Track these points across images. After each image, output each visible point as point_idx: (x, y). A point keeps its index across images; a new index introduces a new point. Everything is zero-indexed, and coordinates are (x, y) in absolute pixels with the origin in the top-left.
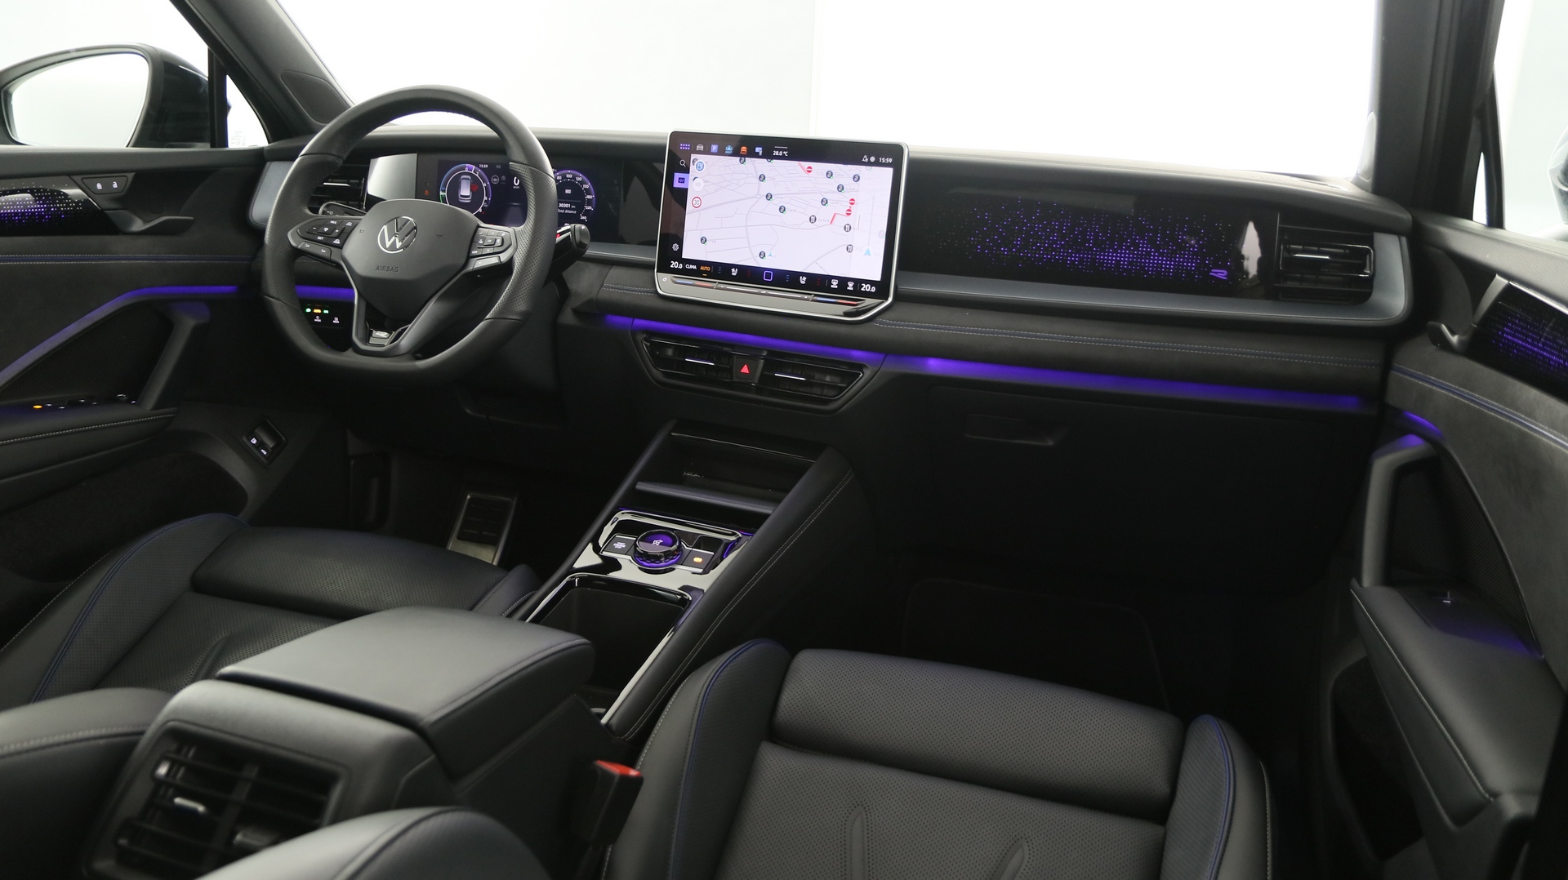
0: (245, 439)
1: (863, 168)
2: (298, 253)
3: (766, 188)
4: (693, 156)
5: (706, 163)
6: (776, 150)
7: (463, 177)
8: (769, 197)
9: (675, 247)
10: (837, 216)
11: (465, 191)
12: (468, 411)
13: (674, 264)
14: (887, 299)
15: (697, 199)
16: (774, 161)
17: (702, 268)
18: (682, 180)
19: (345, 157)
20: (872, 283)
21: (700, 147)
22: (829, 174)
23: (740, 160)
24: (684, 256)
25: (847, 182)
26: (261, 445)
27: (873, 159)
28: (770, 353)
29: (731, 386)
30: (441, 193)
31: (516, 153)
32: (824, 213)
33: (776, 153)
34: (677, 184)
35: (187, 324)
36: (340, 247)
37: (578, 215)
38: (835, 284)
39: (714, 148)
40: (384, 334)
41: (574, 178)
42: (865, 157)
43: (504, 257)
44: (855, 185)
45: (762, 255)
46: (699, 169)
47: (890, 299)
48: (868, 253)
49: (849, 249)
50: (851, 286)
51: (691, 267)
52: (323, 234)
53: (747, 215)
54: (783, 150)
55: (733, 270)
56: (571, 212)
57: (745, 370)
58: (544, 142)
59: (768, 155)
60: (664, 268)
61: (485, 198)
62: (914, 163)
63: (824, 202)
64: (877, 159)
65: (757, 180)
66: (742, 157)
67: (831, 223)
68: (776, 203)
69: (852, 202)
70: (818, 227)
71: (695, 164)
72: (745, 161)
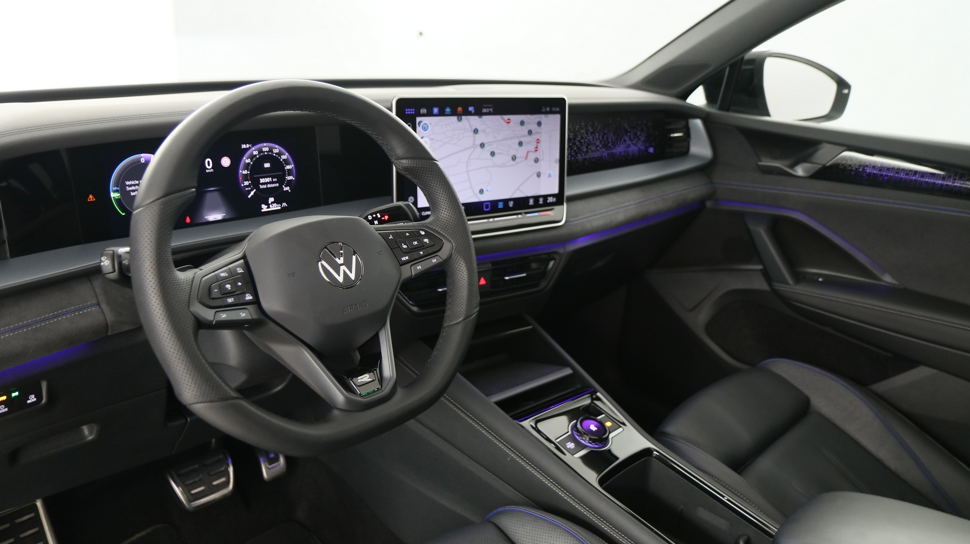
1: (543, 116)
3: (480, 138)
4: (418, 119)
5: (430, 124)
6: (484, 107)
8: (482, 145)
9: (411, 200)
10: (529, 153)
14: (564, 205)
16: (484, 117)
20: (553, 196)
21: (424, 111)
22: (522, 123)
23: (458, 118)
24: (419, 205)
25: (533, 127)
27: (548, 109)
30: (113, 195)
32: (522, 153)
33: (484, 110)
37: (280, 187)
38: (531, 202)
39: (436, 110)
41: (271, 150)
42: (544, 108)
44: (538, 129)
45: (481, 191)
46: (425, 129)
48: (550, 176)
49: (539, 175)
50: (541, 201)
51: (426, 213)
52: (229, 294)
53: (468, 162)
54: (489, 108)
57: (482, 282)
59: (479, 113)
63: (521, 144)
64: (551, 109)
65: (472, 134)
66: (459, 115)
67: (526, 158)
68: (488, 150)
69: (538, 141)
70: (518, 163)
71: (421, 125)
72: (461, 119)
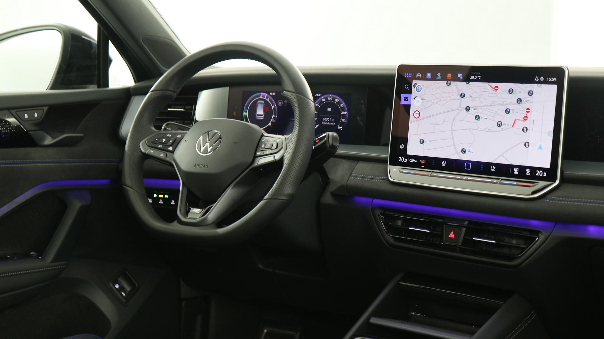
0: (111, 285)
1: (535, 85)
2: (146, 156)
3: (466, 102)
5: (423, 86)
6: (472, 75)
7: (259, 102)
8: (468, 109)
9: (402, 147)
10: (517, 121)
11: (260, 111)
12: (260, 266)
13: (401, 159)
14: (555, 181)
15: (417, 112)
16: (471, 83)
17: (421, 162)
18: (406, 99)
19: (178, 91)
20: (544, 170)
21: (419, 75)
22: (511, 91)
23: (447, 84)
24: (409, 153)
25: (524, 96)
26: (122, 289)
27: (542, 79)
28: (470, 222)
29: (443, 247)
30: (244, 114)
31: (288, 85)
32: (507, 120)
33: (472, 77)
34: (403, 102)
35: (76, 205)
36: (172, 152)
37: (336, 126)
38: (516, 171)
39: (429, 75)
40: (197, 210)
41: (333, 100)
42: (537, 77)
43: (278, 156)
44: (529, 98)
45: (463, 151)
46: (418, 90)
47: (557, 182)
48: (540, 148)
49: (526, 145)
50: (528, 172)
51: (414, 161)
52: (162, 143)
53: (452, 122)
54: (477, 75)
55: (443, 162)
56: (331, 124)
57: (452, 235)
58: (307, 76)
59: (467, 79)
60: (395, 162)
61: (273, 116)
62: (573, 81)
63: (508, 111)
64: (545, 79)
65: (459, 97)
66: (448, 81)
67: (513, 126)
68: (473, 113)
69: (528, 110)
70: (503, 129)
71: (416, 87)
72: (450, 84)
